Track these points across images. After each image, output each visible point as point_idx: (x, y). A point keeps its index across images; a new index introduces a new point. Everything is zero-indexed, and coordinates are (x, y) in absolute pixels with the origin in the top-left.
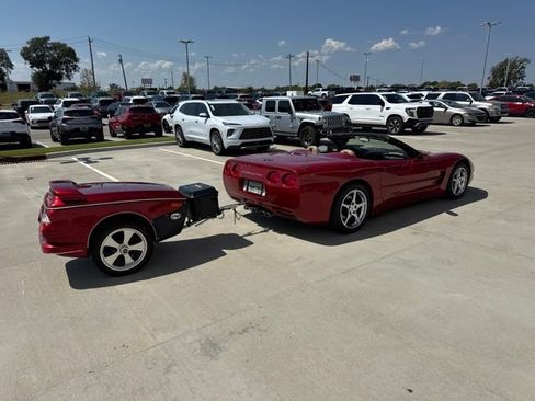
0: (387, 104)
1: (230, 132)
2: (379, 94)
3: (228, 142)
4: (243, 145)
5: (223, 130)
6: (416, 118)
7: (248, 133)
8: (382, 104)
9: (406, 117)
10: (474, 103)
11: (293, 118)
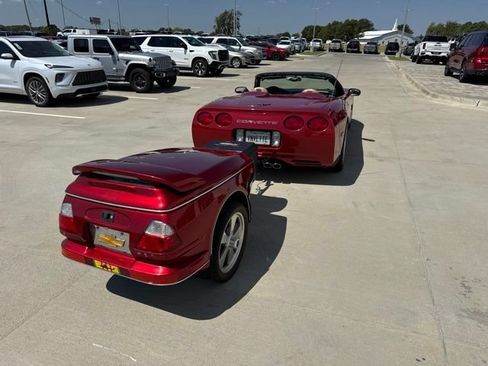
0: (190, 47)
1: (59, 77)
2: (180, 37)
3: (56, 89)
4: (79, 91)
5: (49, 75)
6: (218, 60)
7: (82, 77)
8: (185, 47)
9: (210, 60)
10: (243, 47)
11: (115, 60)
